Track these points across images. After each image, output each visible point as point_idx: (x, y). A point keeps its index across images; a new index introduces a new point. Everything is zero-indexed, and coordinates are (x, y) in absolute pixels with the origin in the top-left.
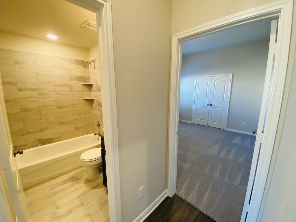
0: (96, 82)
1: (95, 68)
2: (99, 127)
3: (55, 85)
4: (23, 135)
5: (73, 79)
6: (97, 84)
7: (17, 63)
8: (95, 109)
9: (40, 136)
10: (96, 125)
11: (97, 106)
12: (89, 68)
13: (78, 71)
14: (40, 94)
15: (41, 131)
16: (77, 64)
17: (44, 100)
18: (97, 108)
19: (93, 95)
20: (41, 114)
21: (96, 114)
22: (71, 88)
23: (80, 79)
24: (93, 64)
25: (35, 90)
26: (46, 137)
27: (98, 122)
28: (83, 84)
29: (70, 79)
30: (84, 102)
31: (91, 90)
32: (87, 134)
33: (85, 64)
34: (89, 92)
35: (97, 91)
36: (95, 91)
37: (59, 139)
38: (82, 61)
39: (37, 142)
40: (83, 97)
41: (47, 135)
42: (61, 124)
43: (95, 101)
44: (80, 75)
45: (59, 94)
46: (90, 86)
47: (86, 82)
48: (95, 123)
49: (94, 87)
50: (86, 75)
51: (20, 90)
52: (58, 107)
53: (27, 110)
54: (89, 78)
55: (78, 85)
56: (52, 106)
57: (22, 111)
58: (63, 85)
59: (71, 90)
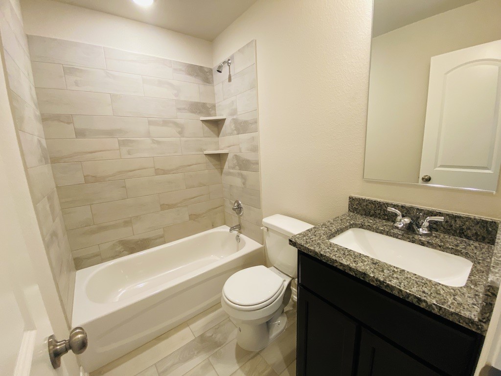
0: (234, 112)
1: (230, 80)
2: (240, 212)
3: (150, 123)
4: (92, 232)
5: (184, 109)
6: (235, 117)
7: (70, 71)
8: (229, 174)
9: (125, 234)
10: (234, 209)
11: (233, 168)
12: (215, 83)
13: (192, 90)
14: (123, 143)
15: (127, 223)
16: (190, 75)
17: (129, 156)
18: (236, 171)
19: (225, 143)
20: (125, 187)
21: (231, 186)
22: (181, 130)
23: (199, 108)
24: (225, 70)
25: (110, 133)
26: (136, 237)
27: (237, 202)
28: (203, 121)
29: (179, 109)
30: (206, 159)
31: (218, 135)
32: (213, 226)
33: (205, 75)
34: (216, 139)
35: (235, 132)
36: (231, 134)
37: (162, 239)
38: (201, 68)
39: (119, 248)
40: (205, 150)
41: (139, 231)
42: (164, 207)
43: (230, 157)
44: (196, 98)
45: (158, 143)
46: (217, 124)
47: (210, 115)
48: (229, 207)
49: (227, 126)
50: (208, 101)
51: (80, 133)
52: (158, 172)
53: (97, 179)
54: (214, 107)
55: (194, 122)
56: (145, 168)
57: (86, 182)
58: (165, 123)
59: (181, 133)
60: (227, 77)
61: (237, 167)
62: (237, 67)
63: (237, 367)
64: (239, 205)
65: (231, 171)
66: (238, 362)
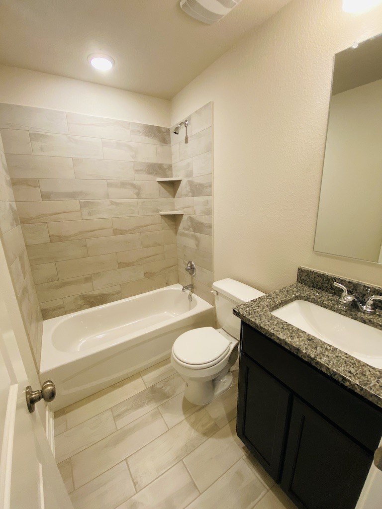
0: (190, 174)
1: (186, 141)
2: (193, 273)
3: (110, 185)
4: (58, 287)
5: (141, 170)
6: (190, 179)
7: (35, 137)
8: (183, 235)
9: (86, 289)
10: (187, 270)
11: (188, 230)
12: (172, 143)
13: (150, 151)
14: (84, 205)
15: (88, 279)
16: (148, 136)
17: (89, 217)
18: (190, 232)
19: (180, 205)
20: (85, 246)
21: (185, 246)
22: (138, 191)
23: (156, 169)
24: (182, 131)
25: (72, 196)
26: (96, 292)
27: (190, 262)
28: (160, 182)
29: (136, 171)
30: (161, 220)
31: (174, 196)
32: (167, 284)
33: (162, 135)
34: (171, 200)
35: (190, 194)
36: (186, 196)
37: (119, 296)
38: (159, 128)
39: (80, 302)
40: (161, 211)
41: (98, 287)
42: (122, 265)
43: (185, 218)
44: (153, 160)
45: (116, 204)
46: (173, 186)
47: (166, 176)
48: (183, 267)
49: (183, 188)
50: (165, 162)
51: (46, 196)
52: (117, 232)
53: (61, 238)
54: (170, 167)
55: (151, 184)
56: (105, 229)
57: (52, 241)
58: (123, 185)
59: (138, 194)
60: (184, 138)
61: (191, 229)
62: (194, 129)
63: (183, 417)
64: (192, 265)
65: (186, 232)
66: (184, 413)
